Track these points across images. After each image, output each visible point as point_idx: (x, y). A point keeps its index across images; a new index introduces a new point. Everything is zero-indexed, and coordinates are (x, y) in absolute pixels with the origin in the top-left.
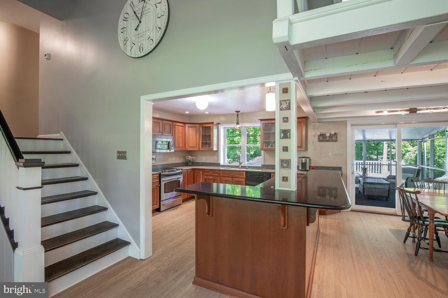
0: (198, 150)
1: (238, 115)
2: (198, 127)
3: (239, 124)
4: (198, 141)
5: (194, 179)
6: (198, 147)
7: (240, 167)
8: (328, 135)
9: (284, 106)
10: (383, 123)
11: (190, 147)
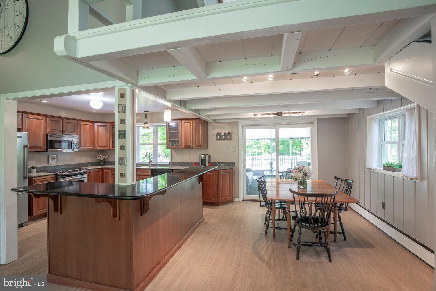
0: (109, 149)
1: (146, 115)
2: (108, 127)
3: (147, 124)
4: (108, 140)
5: (103, 178)
6: (108, 146)
7: (150, 165)
8: (223, 134)
9: (121, 109)
10: (271, 124)
11: (99, 146)
